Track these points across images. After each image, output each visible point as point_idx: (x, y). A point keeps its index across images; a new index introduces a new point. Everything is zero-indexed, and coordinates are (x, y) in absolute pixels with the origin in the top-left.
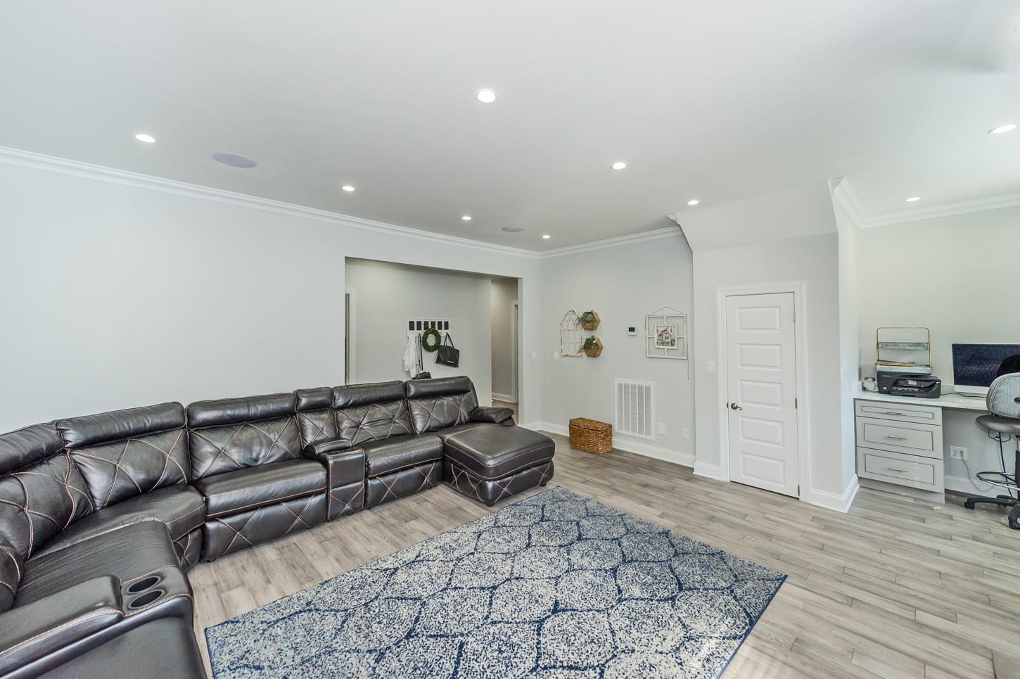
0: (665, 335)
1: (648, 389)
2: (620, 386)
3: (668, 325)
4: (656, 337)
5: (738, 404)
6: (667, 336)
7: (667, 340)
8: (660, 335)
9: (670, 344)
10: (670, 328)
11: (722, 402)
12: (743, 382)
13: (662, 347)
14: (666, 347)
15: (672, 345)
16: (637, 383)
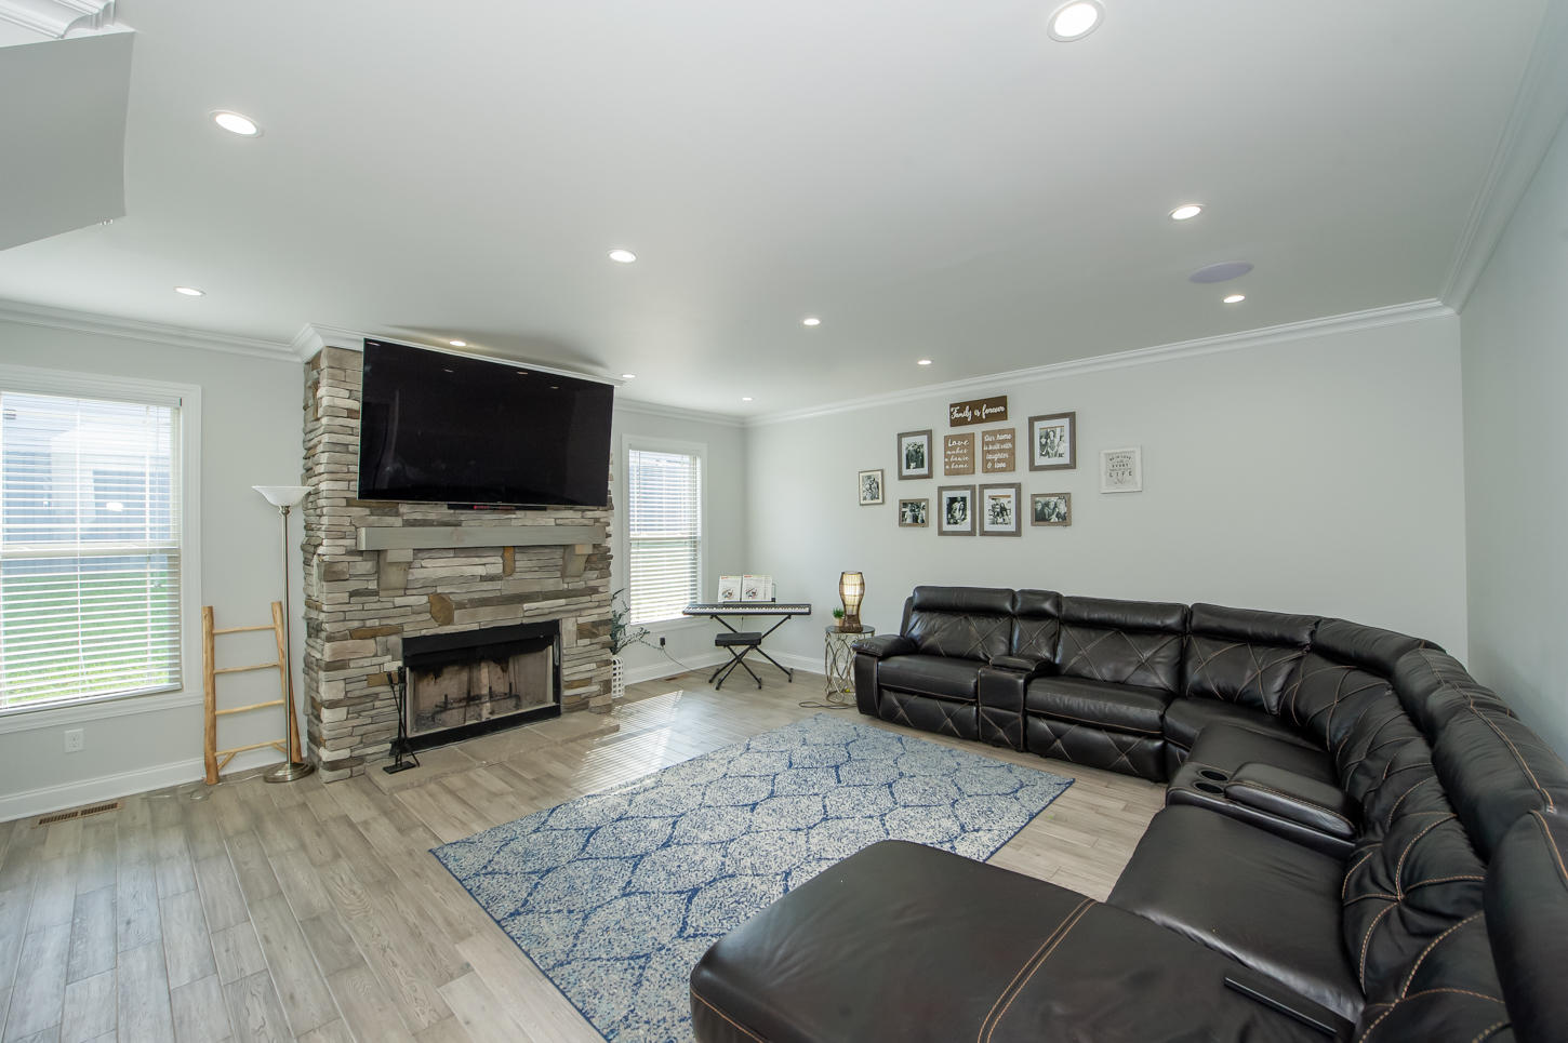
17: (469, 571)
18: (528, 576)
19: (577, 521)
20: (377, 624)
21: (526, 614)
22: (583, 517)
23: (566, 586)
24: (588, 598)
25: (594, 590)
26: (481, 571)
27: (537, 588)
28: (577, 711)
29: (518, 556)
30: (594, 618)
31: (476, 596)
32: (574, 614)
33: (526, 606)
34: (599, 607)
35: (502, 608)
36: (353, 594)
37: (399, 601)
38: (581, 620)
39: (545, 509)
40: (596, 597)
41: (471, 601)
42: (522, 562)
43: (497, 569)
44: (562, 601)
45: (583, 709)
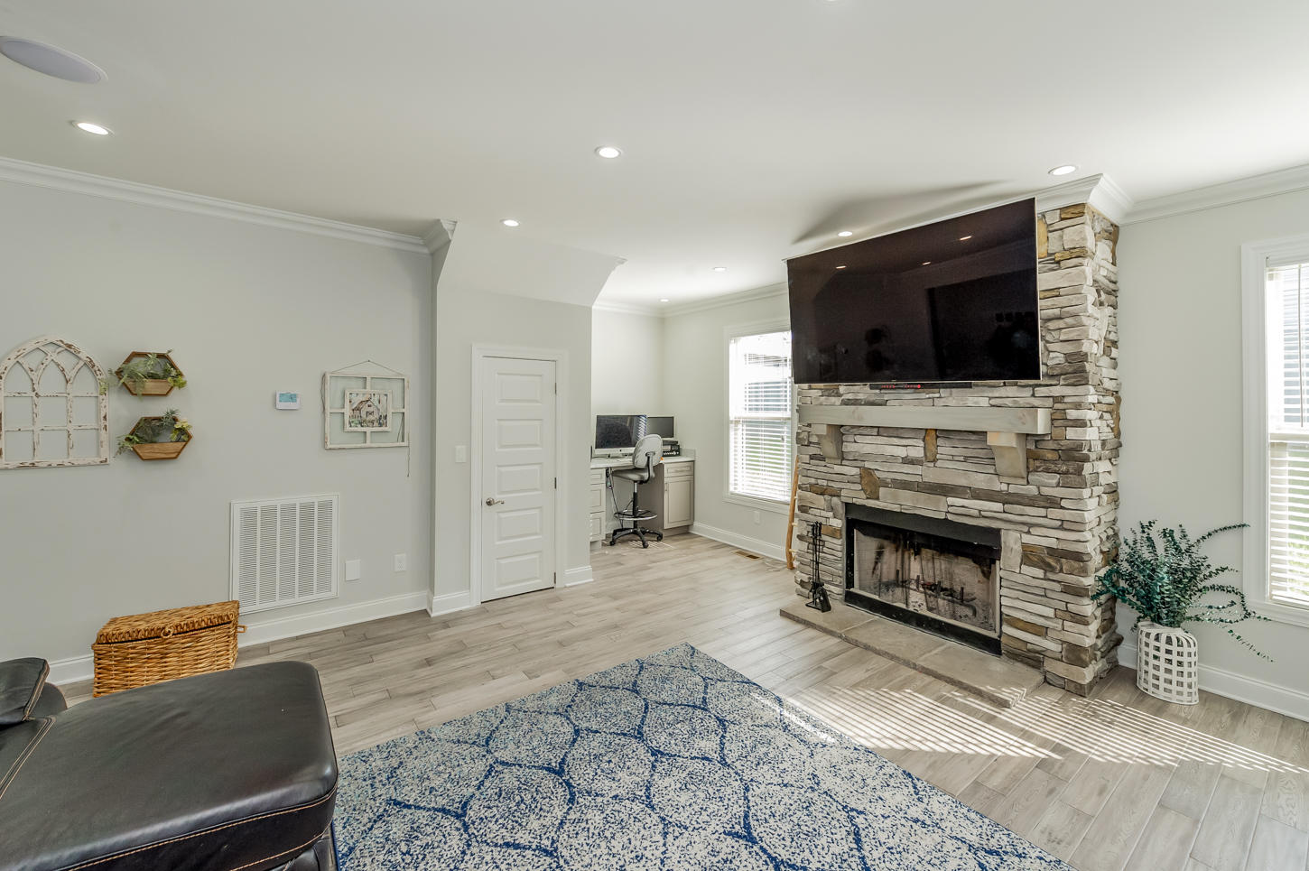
0: (365, 409)
1: (326, 507)
2: (249, 515)
3: (373, 391)
4: (348, 411)
5: (497, 498)
6: (371, 409)
7: (371, 418)
8: (358, 409)
9: (376, 424)
10: (376, 398)
11: (476, 500)
12: (500, 468)
13: (360, 429)
14: (368, 430)
15: (381, 425)
16: (299, 500)
17: (890, 450)
18: (950, 464)
19: (1021, 402)
20: (825, 484)
21: (951, 509)
22: (1033, 395)
23: (1004, 487)
24: (1042, 512)
25: (1053, 503)
26: (902, 452)
27: (962, 481)
28: (1021, 661)
29: (940, 442)
30: (1053, 543)
31: (899, 477)
32: (1019, 527)
33: (951, 500)
34: (1061, 528)
35: (923, 496)
36: (812, 457)
37: (838, 469)
38: (1027, 539)
39: (970, 386)
40: (1055, 513)
41: (894, 481)
42: (945, 449)
43: (917, 452)
44: (998, 506)
45: (1033, 667)
